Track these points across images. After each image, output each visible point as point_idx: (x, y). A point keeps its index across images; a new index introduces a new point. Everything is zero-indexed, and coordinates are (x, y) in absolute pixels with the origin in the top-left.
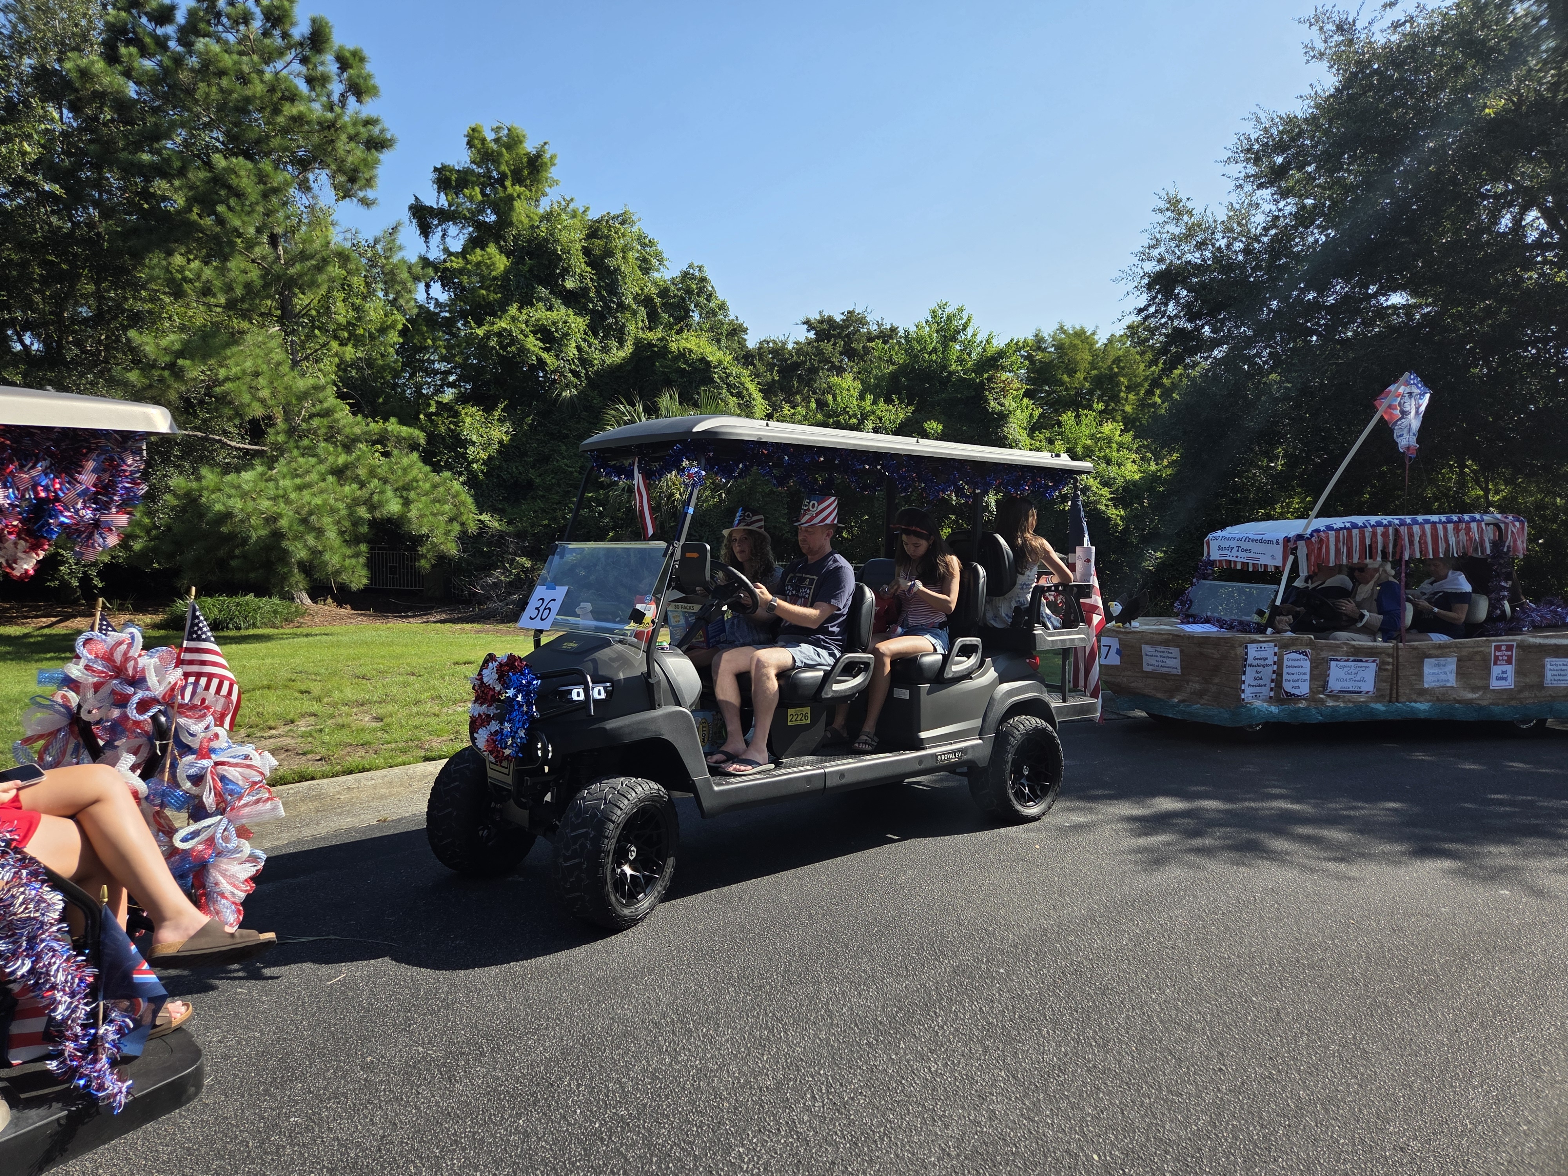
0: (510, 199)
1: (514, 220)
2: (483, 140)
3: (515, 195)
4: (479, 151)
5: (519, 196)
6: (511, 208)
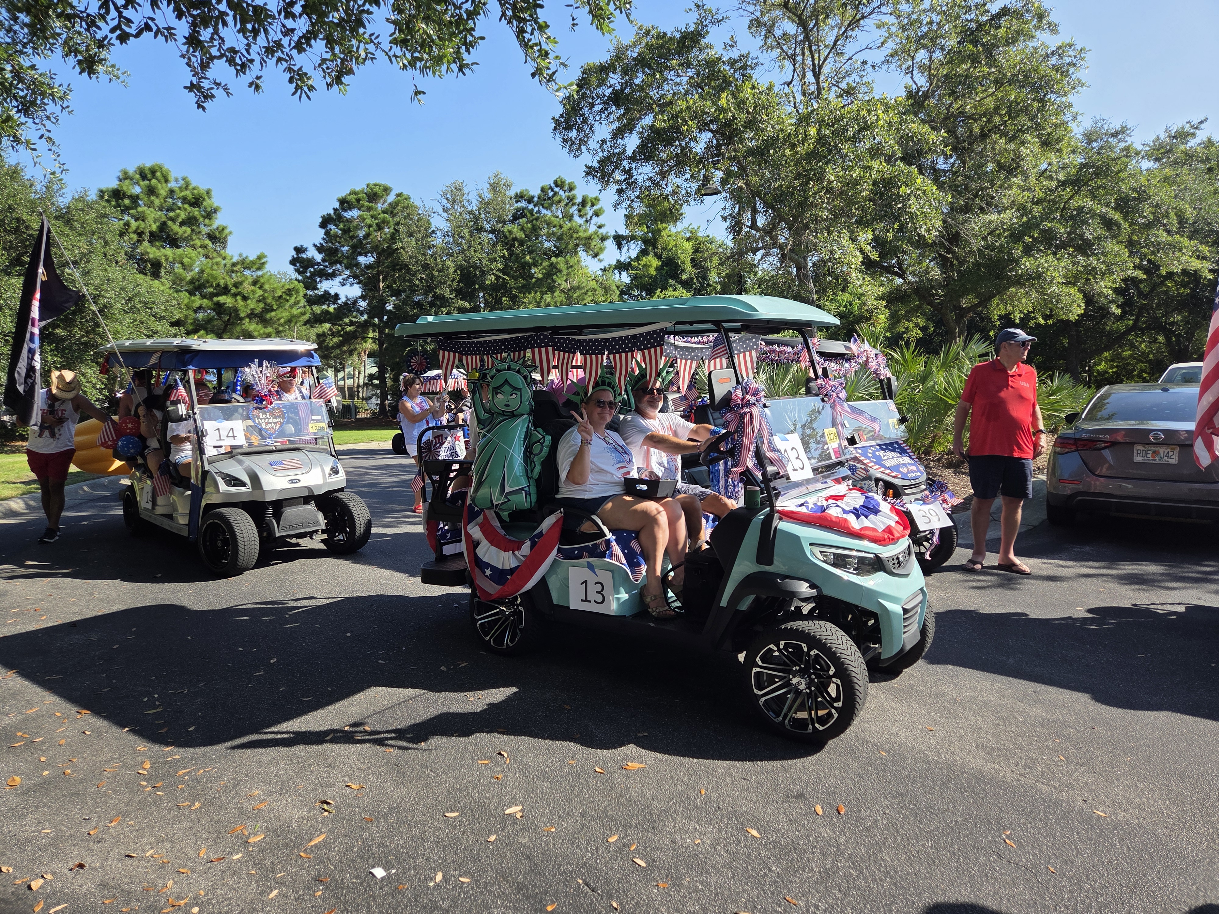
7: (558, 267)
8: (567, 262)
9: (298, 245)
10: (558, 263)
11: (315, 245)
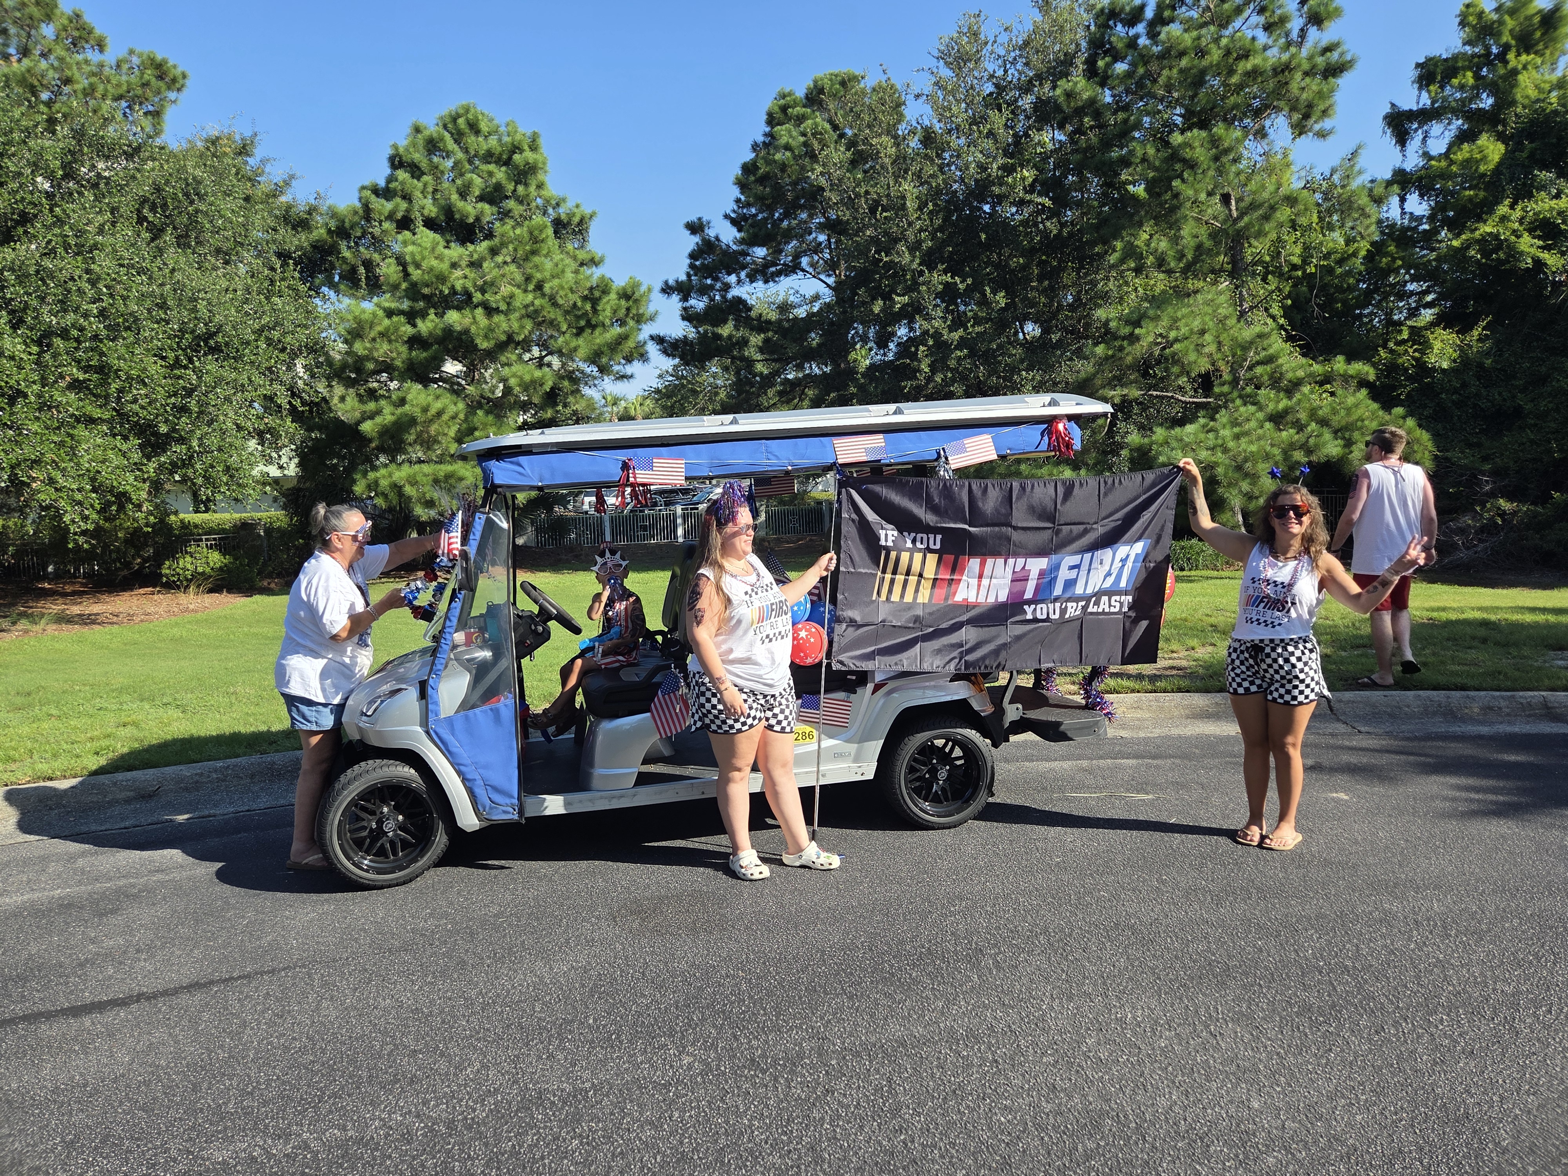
0: (1515, 72)
1: (1518, 97)
2: (1480, 15)
3: (1520, 67)
4: (1474, 27)
5: (1525, 67)
6: (1514, 85)
7: (1187, 153)
8: (1214, 142)
9: (693, 218)
10: (1187, 145)
11: (726, 216)
